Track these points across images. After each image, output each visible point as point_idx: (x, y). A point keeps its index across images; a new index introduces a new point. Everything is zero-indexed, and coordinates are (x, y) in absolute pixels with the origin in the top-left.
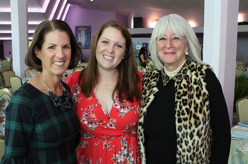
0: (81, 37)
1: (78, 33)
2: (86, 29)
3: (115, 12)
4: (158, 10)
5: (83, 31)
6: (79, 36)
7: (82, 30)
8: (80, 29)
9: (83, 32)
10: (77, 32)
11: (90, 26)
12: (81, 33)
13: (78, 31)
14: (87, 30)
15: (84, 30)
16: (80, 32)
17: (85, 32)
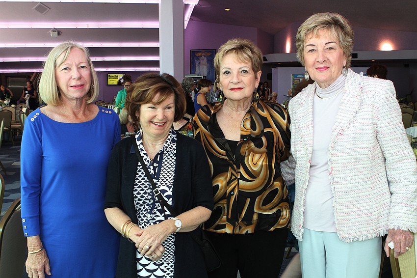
0: (199, 68)
2: (209, 54)
3: (257, 28)
5: (203, 57)
6: (197, 65)
7: (201, 57)
8: (199, 54)
9: (203, 60)
10: (193, 58)
11: (215, 50)
12: (201, 61)
13: (195, 58)
14: (210, 56)
15: (205, 56)
16: (198, 59)
17: (207, 59)
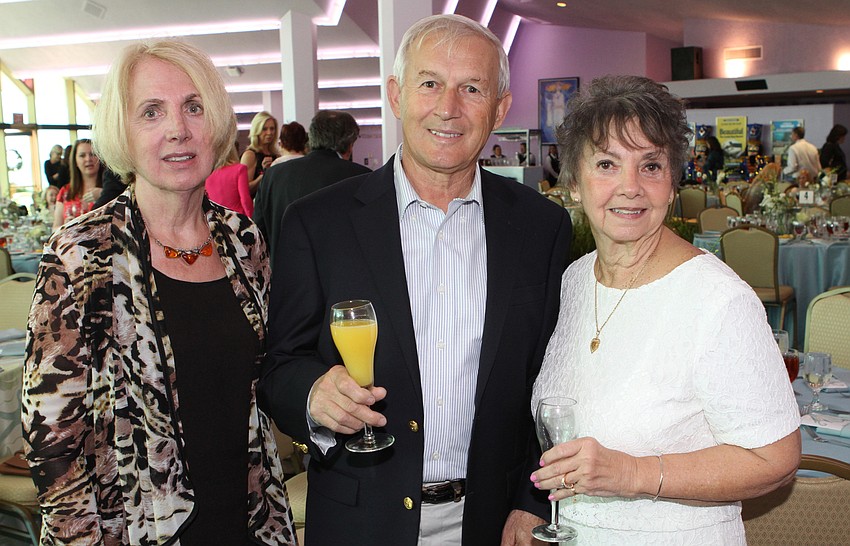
0: (553, 113)
1: (547, 100)
2: (568, 86)
3: (644, 34)
4: (748, 20)
5: (558, 93)
6: (549, 108)
7: (555, 92)
8: (552, 88)
9: (558, 98)
10: (543, 95)
11: (578, 79)
12: (555, 100)
13: (546, 94)
14: (571, 90)
15: (560, 91)
16: (550, 97)
17: (565, 95)
